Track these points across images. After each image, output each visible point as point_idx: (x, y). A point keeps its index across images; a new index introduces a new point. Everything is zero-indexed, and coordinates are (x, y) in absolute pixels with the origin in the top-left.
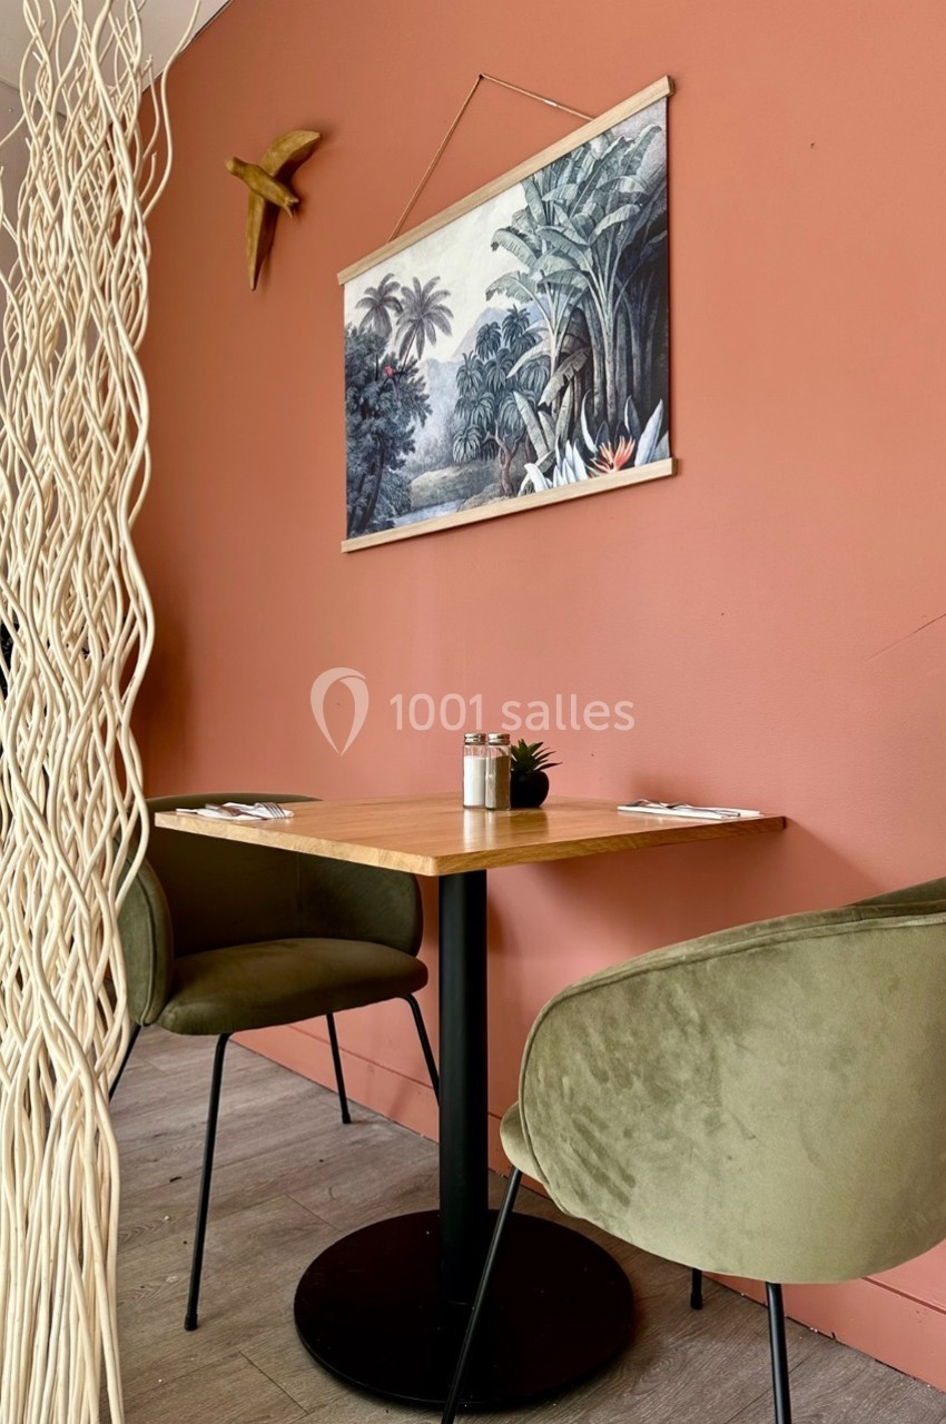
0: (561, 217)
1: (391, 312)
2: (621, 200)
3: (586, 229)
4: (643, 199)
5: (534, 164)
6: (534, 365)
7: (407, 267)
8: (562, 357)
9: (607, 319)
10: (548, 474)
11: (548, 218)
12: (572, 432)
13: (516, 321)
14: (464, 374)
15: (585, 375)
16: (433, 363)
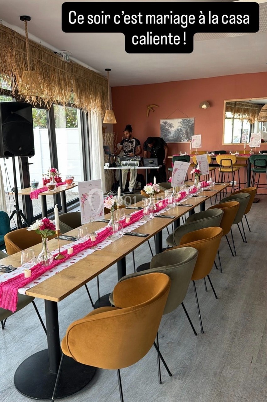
0: (185, 123)
1: (167, 125)
2: (190, 124)
3: (188, 125)
4: (192, 124)
5: (183, 119)
6: (183, 133)
7: (169, 121)
8: (185, 133)
9: (189, 131)
10: (184, 141)
11: (184, 123)
12: (186, 138)
13: (181, 129)
14: (175, 132)
15: (187, 135)
16: (171, 130)
